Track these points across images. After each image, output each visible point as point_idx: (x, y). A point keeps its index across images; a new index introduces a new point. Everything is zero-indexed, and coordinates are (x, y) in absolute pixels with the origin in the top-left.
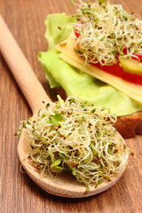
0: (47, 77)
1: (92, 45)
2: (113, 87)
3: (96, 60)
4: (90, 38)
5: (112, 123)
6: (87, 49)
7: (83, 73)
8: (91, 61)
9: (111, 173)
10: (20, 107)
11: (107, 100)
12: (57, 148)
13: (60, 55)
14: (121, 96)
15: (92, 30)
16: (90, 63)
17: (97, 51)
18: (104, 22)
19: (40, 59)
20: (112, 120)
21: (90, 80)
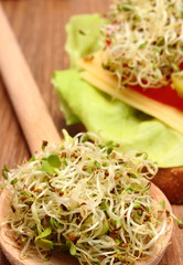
0: (62, 109)
1: (128, 56)
2: (162, 122)
3: (135, 79)
4: (125, 46)
5: (150, 175)
6: (120, 63)
7: (117, 101)
8: (127, 82)
9: (137, 253)
10: (18, 153)
11: (151, 142)
12: (46, 210)
13: (83, 75)
14: (174, 137)
15: (128, 33)
16: (126, 86)
17: (135, 65)
18: (148, 20)
19: (53, 81)
20: (151, 171)
21: (127, 112)
